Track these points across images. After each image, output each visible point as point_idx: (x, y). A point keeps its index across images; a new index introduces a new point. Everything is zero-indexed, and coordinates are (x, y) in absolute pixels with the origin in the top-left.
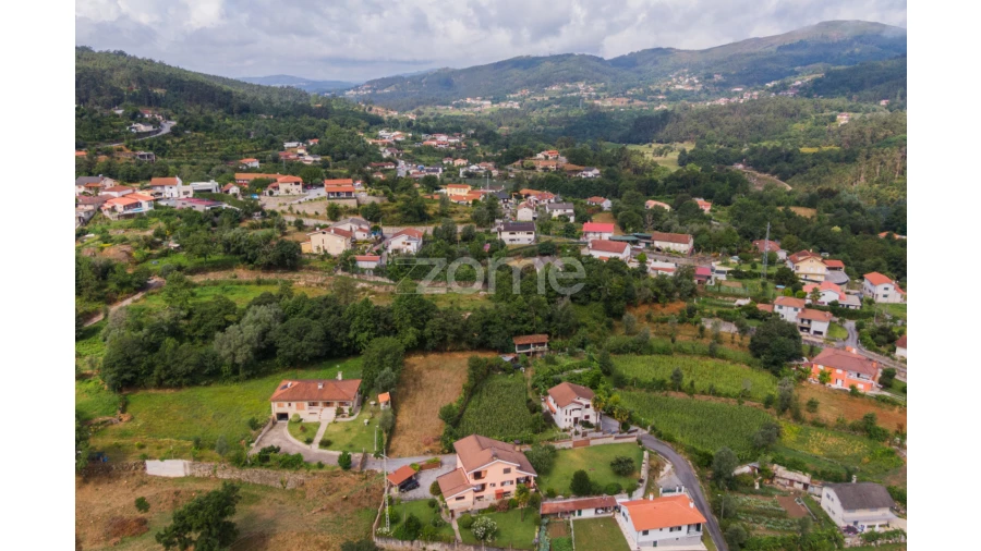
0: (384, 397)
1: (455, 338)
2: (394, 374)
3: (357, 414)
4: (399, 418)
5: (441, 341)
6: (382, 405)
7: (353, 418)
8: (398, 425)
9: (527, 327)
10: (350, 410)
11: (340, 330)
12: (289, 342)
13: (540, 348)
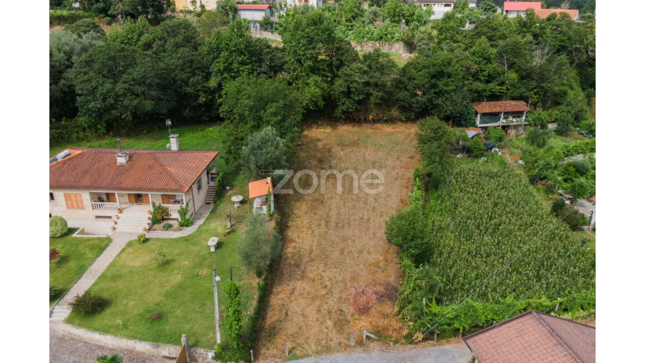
0: (259, 188)
1: (382, 99)
2: (282, 142)
3: (200, 222)
4: (291, 233)
5: (359, 102)
6: (257, 203)
7: (188, 231)
8: (290, 250)
9: (493, 86)
10: (183, 213)
11: (194, 74)
12: (94, 83)
13: (514, 121)
